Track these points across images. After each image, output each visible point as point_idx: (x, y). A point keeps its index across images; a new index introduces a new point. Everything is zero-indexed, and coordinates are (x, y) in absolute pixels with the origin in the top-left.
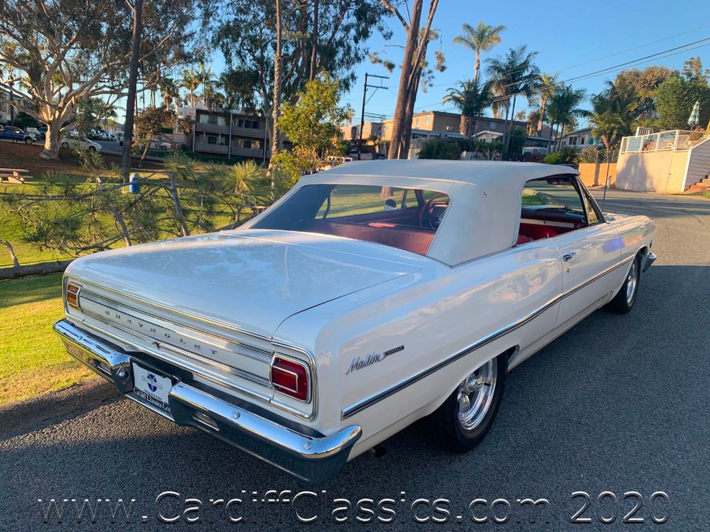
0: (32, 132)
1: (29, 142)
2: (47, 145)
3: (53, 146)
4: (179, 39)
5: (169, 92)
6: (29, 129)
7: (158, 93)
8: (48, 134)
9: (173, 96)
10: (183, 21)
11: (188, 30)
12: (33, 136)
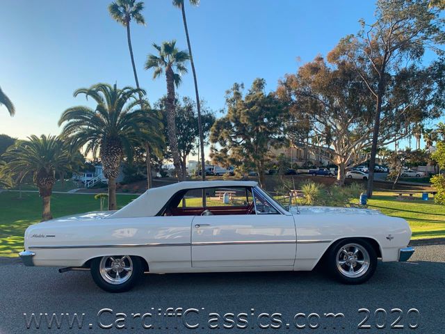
0: (332, 170)
1: (331, 176)
2: (338, 178)
3: (341, 178)
4: (423, 104)
5: (430, 138)
6: (331, 169)
7: (422, 139)
8: (339, 171)
9: (433, 140)
10: (428, 91)
11: (430, 97)
12: (332, 172)
